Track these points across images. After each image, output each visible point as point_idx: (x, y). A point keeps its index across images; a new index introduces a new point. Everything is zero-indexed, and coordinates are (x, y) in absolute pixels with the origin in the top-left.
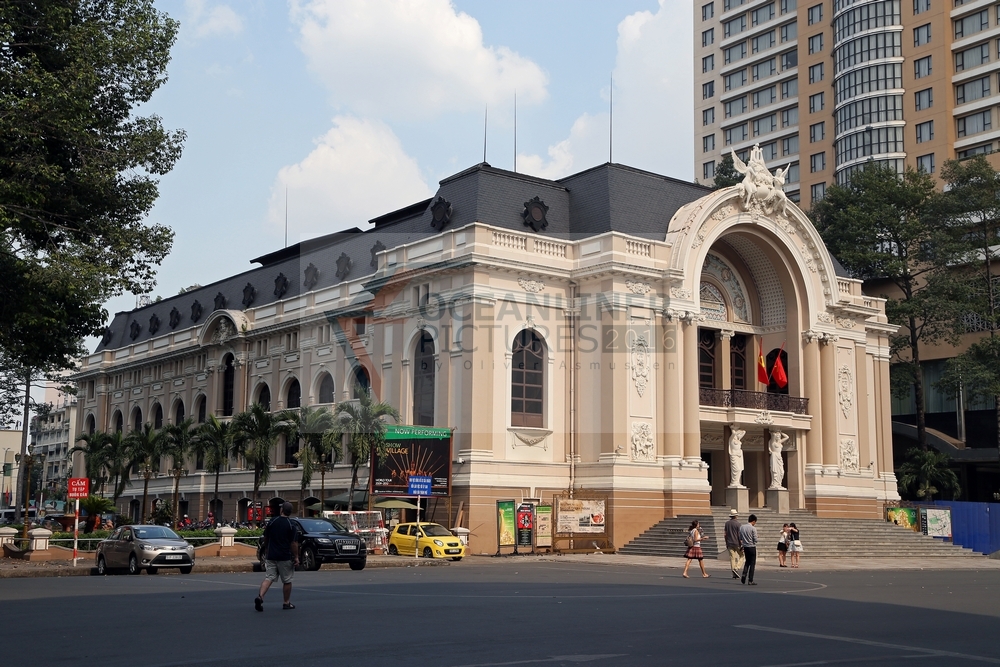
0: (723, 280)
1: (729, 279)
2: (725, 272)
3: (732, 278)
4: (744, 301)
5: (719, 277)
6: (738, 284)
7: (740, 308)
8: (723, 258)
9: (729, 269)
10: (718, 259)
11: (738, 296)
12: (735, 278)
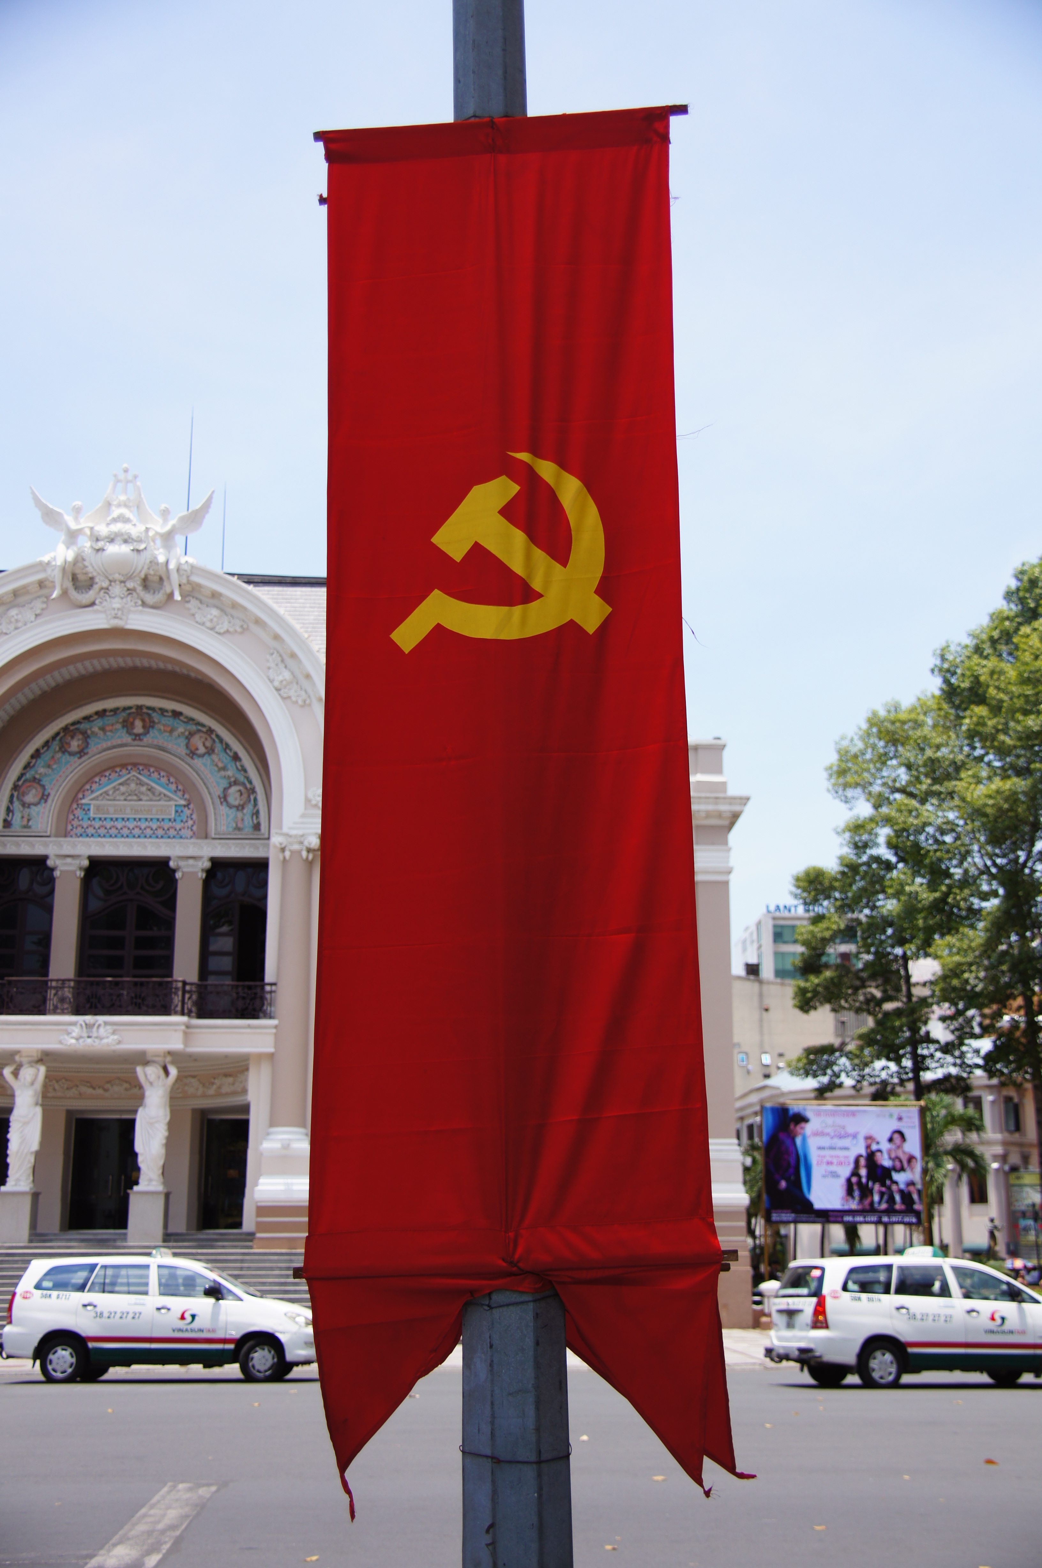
0: (193, 753)
1: (210, 751)
2: (198, 742)
3: (218, 747)
4: (253, 791)
5: (182, 750)
6: (236, 758)
7: (240, 808)
8: (189, 711)
9: (210, 731)
10: (176, 714)
11: (236, 783)
12: (227, 747)
